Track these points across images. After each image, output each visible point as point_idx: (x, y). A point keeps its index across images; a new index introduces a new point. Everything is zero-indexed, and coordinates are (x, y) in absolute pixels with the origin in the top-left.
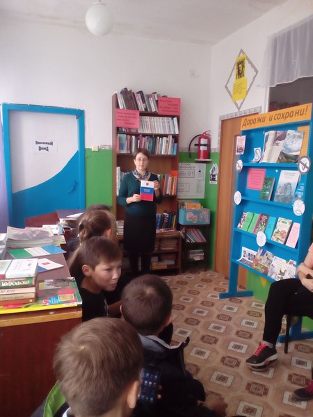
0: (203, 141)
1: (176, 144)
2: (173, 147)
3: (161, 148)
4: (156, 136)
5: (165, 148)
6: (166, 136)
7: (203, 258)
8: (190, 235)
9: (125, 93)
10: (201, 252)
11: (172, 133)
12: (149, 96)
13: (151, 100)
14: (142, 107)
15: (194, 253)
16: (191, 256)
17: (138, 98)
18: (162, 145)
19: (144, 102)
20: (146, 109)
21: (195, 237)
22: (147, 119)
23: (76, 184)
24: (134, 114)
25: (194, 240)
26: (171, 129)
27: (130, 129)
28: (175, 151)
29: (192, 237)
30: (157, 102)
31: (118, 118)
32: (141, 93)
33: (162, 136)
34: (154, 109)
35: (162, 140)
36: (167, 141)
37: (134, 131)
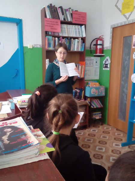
0: (99, 42)
1: (84, 44)
2: (82, 46)
3: (74, 46)
4: (71, 38)
5: (76, 46)
6: (77, 38)
7: (101, 117)
8: (93, 103)
9: (51, 7)
10: (100, 114)
11: (81, 36)
12: (66, 10)
13: (68, 13)
14: (62, 18)
15: (95, 114)
16: (94, 117)
17: (59, 11)
18: (75, 44)
19: (63, 14)
20: (64, 19)
21: (96, 104)
22: (65, 26)
23: (18, 71)
24: (57, 22)
25: (96, 106)
26: (80, 34)
27: (54, 32)
28: (83, 49)
29: (95, 104)
30: (72, 14)
31: (46, 24)
32: (61, 7)
33: (75, 38)
34: (69, 19)
35: (75, 41)
36: (78, 42)
37: (56, 34)
